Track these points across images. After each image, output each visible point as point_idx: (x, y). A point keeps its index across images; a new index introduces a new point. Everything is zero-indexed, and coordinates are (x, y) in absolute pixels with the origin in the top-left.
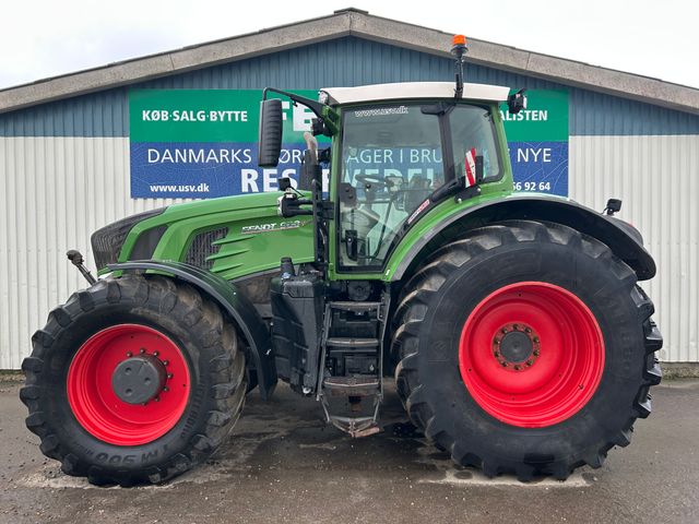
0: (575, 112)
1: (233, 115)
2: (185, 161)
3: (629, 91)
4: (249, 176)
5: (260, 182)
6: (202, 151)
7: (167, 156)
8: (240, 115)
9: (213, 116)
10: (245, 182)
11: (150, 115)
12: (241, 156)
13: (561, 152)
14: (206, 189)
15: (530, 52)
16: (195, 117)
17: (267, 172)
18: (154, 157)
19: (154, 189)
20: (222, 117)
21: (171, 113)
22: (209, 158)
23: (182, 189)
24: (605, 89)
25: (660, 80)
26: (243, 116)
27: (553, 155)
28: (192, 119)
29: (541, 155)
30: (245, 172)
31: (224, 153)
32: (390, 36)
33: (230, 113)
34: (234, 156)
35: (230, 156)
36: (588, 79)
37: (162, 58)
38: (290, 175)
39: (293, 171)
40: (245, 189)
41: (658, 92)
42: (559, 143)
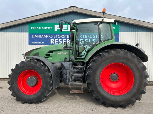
0: (121, 27)
2: (39, 37)
3: (132, 23)
4: (52, 40)
5: (54, 41)
6: (43, 35)
7: (36, 36)
8: (50, 28)
9: (45, 28)
10: (51, 41)
11: (33, 28)
12: (50, 36)
13: (118, 36)
14: (43, 43)
16: (41, 28)
17: (56, 40)
18: (33, 36)
19: (33, 43)
20: (47, 28)
21: (37, 28)
22: (44, 37)
23: (39, 43)
24: (127, 22)
25: (139, 20)
26: (51, 28)
27: (116, 36)
28: (41, 29)
30: (51, 40)
35: (48, 36)
36: (123, 20)
37: (35, 17)
38: (60, 40)
39: (61, 39)
40: (51, 43)
41: (139, 23)
42: (117, 34)
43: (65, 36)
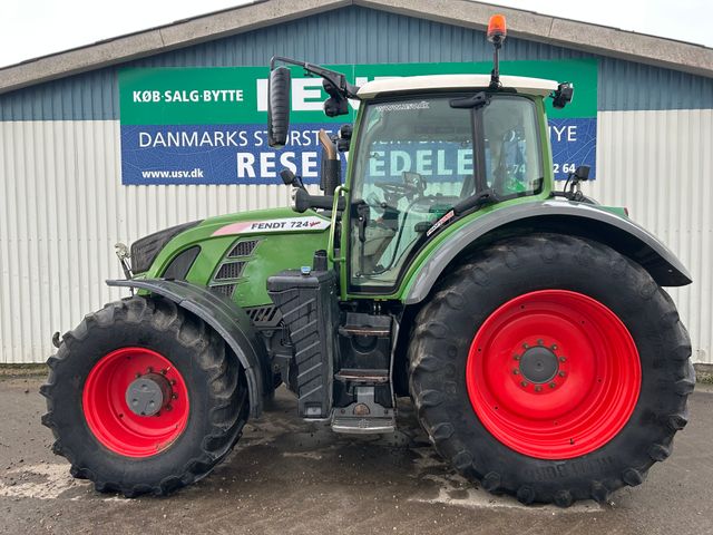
0: (605, 85)
1: (228, 95)
2: (177, 144)
3: (668, 59)
4: (246, 160)
5: (257, 166)
6: (195, 134)
7: (159, 140)
8: (235, 94)
9: (207, 96)
10: (241, 166)
11: (141, 96)
12: (236, 138)
13: (588, 130)
14: (200, 174)
15: (554, 18)
16: (188, 97)
17: (264, 156)
18: (146, 141)
19: (146, 175)
20: (216, 96)
21: (162, 93)
22: (203, 141)
23: (175, 175)
25: (703, 47)
26: (238, 95)
27: (579, 134)
28: (185, 100)
29: (564, 135)
30: (241, 156)
31: (219, 136)
33: (224, 92)
34: (229, 138)
35: (225, 139)
36: (620, 47)
37: (152, 33)
38: (289, 159)
39: (292, 155)
40: (241, 174)
41: (701, 60)
42: (586, 120)
43: (312, 137)
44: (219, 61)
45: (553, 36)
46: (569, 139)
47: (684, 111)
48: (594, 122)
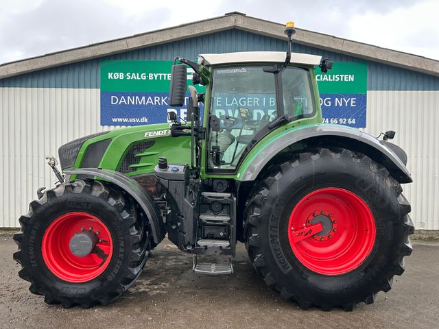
0: (371, 76)
1: (163, 76)
2: (133, 103)
3: (405, 64)
6: (144, 97)
7: (123, 100)
8: (167, 76)
9: (151, 76)
11: (113, 76)
12: (167, 100)
13: (362, 101)
14: (146, 120)
15: (344, 40)
16: (140, 77)
18: (115, 101)
19: (114, 120)
20: (156, 77)
21: (125, 74)
22: (148, 102)
23: (131, 120)
24: (390, 62)
25: (424, 58)
27: (357, 102)
28: (138, 78)
29: (349, 103)
30: (169, 111)
31: (157, 99)
32: (259, 29)
33: (161, 75)
34: (163, 101)
35: (160, 101)
36: (379, 56)
37: (121, 41)
41: (423, 64)
42: (361, 95)
44: (158, 57)
45: (344, 50)
46: (352, 105)
47: (413, 91)
48: (365, 97)
